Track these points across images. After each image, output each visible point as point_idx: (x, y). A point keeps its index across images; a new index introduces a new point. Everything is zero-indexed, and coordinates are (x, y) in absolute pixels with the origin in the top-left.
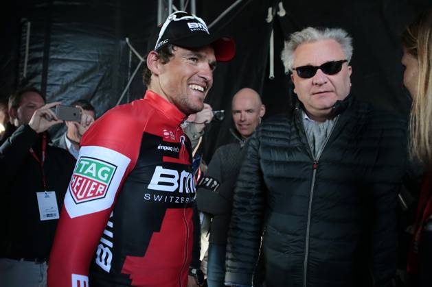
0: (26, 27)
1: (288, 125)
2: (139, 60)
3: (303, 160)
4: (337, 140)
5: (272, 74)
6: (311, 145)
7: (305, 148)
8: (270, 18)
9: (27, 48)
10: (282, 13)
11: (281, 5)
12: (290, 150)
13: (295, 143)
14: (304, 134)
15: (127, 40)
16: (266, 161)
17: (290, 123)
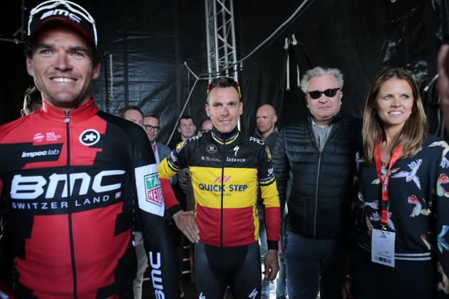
0: (109, 58)
1: (303, 129)
2: (196, 79)
3: (312, 151)
4: (333, 139)
5: (288, 87)
6: (318, 142)
7: (314, 144)
8: (286, 46)
9: (112, 74)
10: (295, 43)
11: (293, 36)
12: (305, 145)
13: (308, 141)
14: (314, 136)
15: (185, 63)
16: (290, 152)
17: (303, 127)
